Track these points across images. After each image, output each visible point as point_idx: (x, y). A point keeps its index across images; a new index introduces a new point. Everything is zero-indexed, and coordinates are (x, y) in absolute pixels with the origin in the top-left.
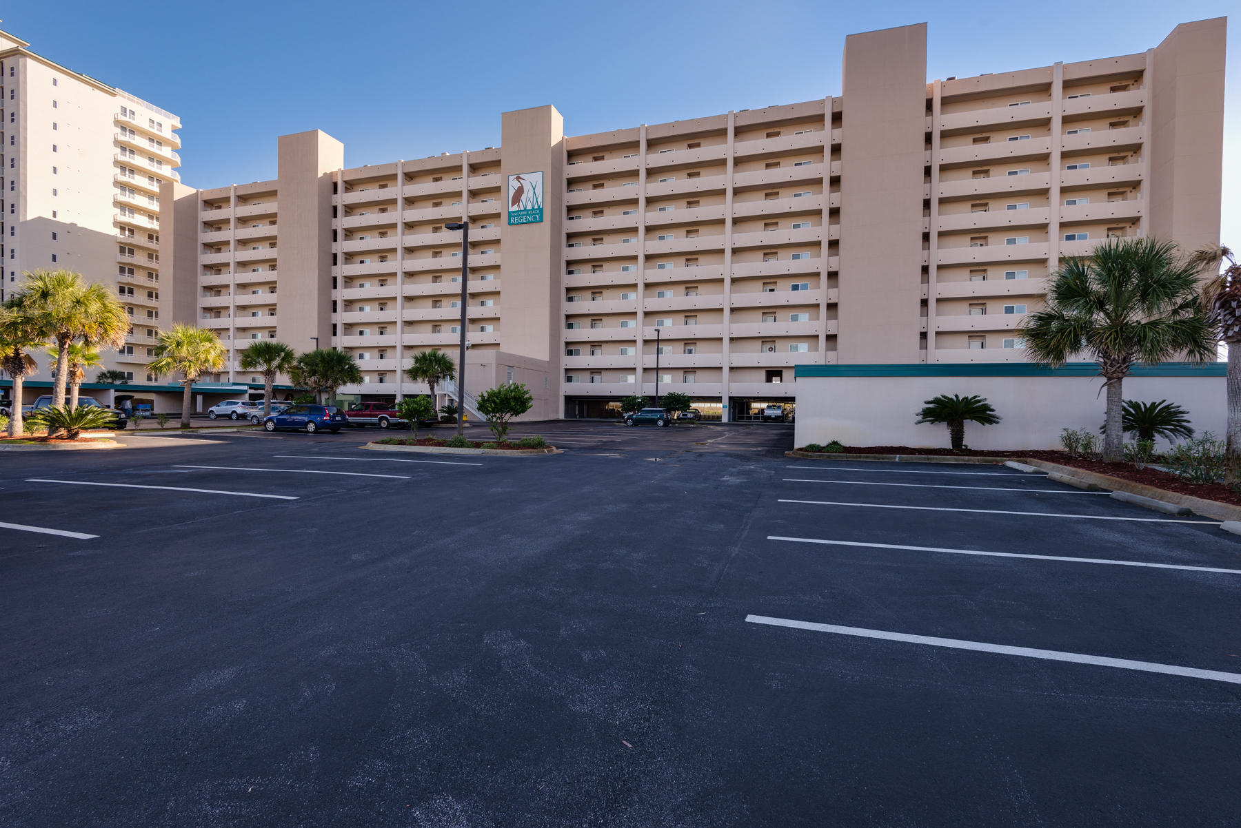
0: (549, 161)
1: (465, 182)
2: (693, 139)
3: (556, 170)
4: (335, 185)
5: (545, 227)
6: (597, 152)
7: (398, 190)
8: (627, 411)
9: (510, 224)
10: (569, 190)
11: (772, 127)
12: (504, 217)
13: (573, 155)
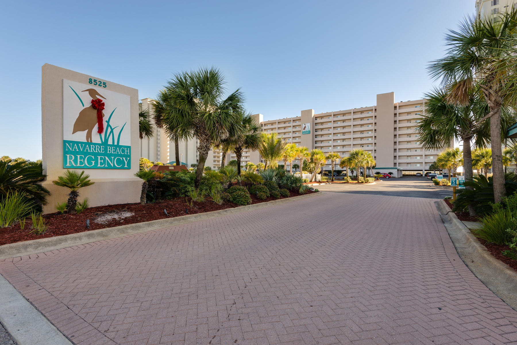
0: (312, 121)
1: (292, 124)
2: (344, 114)
3: (313, 122)
4: (262, 125)
5: (311, 134)
6: (322, 117)
7: (276, 126)
8: (329, 173)
9: (303, 134)
10: (316, 126)
11: (362, 112)
12: (302, 132)
13: (316, 118)
